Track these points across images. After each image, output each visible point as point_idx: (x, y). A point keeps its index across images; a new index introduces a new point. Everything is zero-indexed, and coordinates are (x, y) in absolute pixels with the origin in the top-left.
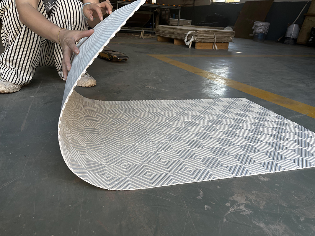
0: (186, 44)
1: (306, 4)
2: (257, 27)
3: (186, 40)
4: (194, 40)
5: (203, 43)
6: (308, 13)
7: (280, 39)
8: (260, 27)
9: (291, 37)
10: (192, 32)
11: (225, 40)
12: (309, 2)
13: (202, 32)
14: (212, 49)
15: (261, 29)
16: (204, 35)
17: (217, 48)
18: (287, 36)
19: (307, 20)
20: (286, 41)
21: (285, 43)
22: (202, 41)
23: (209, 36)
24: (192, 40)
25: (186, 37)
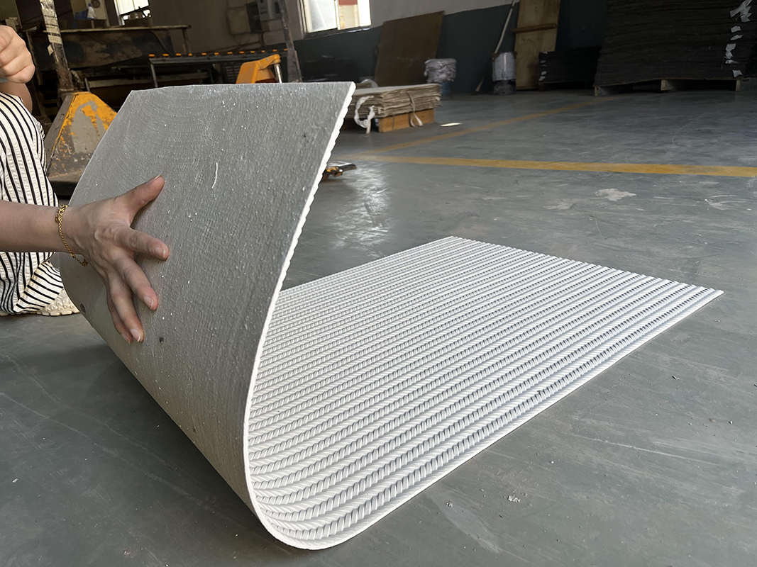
0: (362, 126)
1: (511, 10)
2: (433, 70)
3: (356, 118)
4: (377, 114)
5: (396, 117)
6: (518, 27)
7: (479, 87)
8: (440, 71)
9: (505, 79)
10: (368, 97)
11: (428, 105)
12: (515, 4)
13: (389, 96)
14: (408, 126)
15: (442, 73)
16: (394, 100)
17: (420, 123)
18: (498, 79)
19: (520, 40)
20: (497, 89)
21: (497, 94)
22: (394, 113)
23: (402, 101)
24: (371, 115)
25: (356, 111)
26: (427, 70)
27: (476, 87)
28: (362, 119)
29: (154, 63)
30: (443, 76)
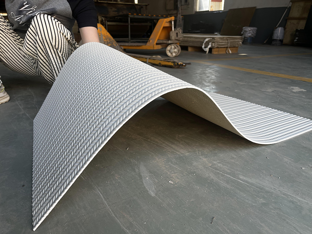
0: (205, 50)
1: (287, 9)
3: (203, 47)
4: (212, 46)
5: (220, 49)
6: (289, 17)
7: (266, 41)
8: (249, 32)
9: (278, 39)
10: (209, 39)
11: (236, 45)
12: (289, 7)
13: (218, 39)
14: (225, 53)
16: (221, 41)
17: (230, 52)
18: (275, 39)
19: (288, 23)
20: (273, 43)
21: (273, 45)
22: (219, 47)
23: (224, 42)
24: (210, 46)
25: (204, 44)
26: (243, 31)
27: (264, 41)
28: (205, 47)
29: (130, 17)
30: (250, 35)
